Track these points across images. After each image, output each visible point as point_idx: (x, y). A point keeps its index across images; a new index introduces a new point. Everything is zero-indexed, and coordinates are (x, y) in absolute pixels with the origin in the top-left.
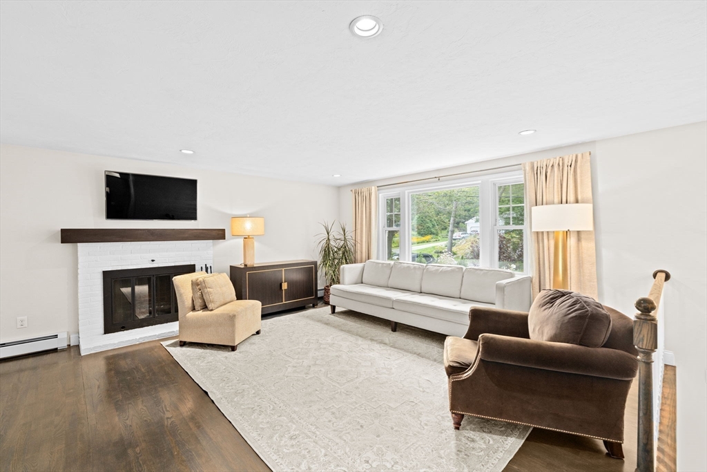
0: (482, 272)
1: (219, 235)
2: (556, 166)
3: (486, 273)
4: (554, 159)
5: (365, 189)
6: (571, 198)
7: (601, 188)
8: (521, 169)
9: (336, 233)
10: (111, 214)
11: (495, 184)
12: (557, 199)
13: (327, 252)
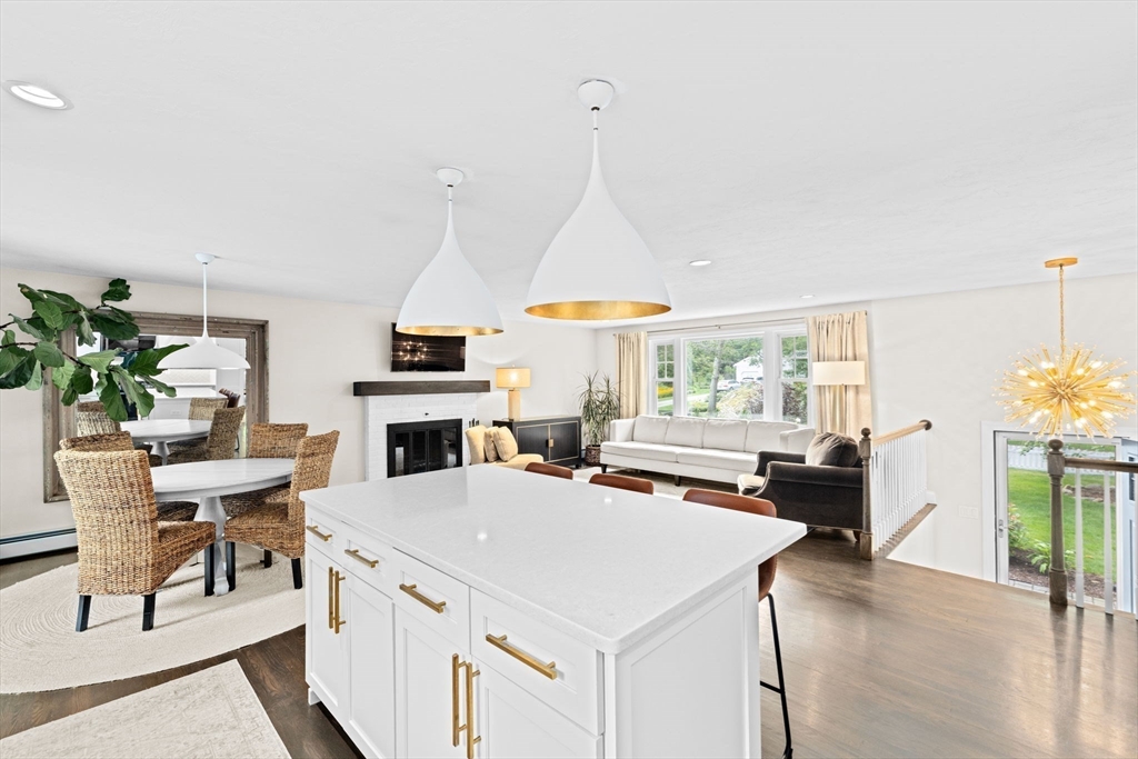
0: (766, 425)
1: (484, 386)
2: (836, 322)
3: (769, 426)
4: (834, 315)
5: (632, 335)
6: (850, 354)
7: (877, 344)
8: (804, 323)
9: (600, 385)
10: (397, 366)
11: (778, 336)
12: (837, 355)
13: (587, 407)
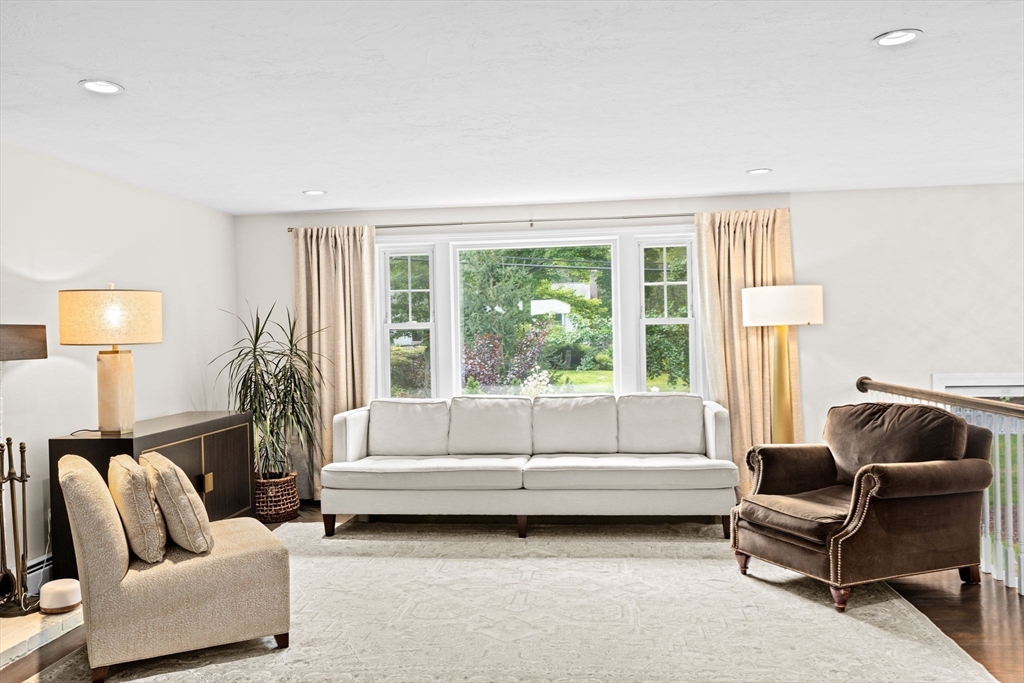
0: (653, 401)
2: (747, 224)
4: (745, 213)
5: (341, 233)
6: (770, 275)
8: (693, 223)
11: (638, 244)
